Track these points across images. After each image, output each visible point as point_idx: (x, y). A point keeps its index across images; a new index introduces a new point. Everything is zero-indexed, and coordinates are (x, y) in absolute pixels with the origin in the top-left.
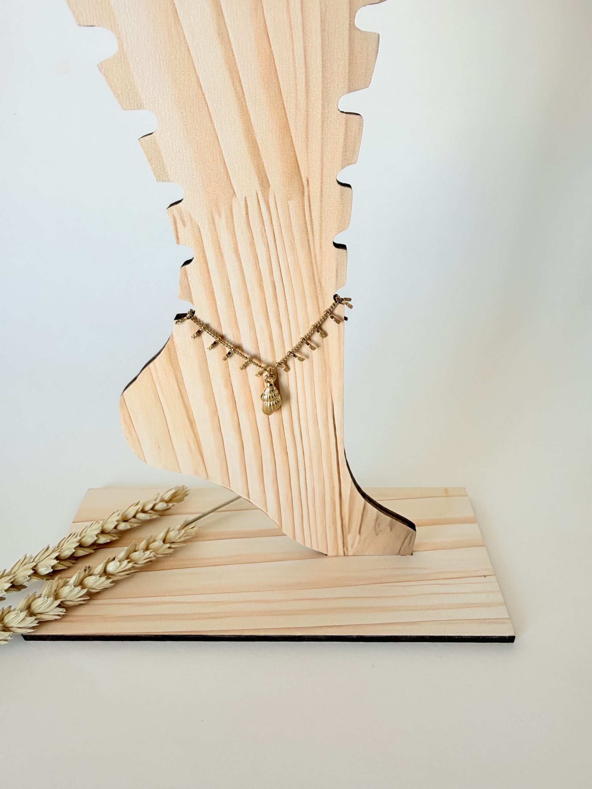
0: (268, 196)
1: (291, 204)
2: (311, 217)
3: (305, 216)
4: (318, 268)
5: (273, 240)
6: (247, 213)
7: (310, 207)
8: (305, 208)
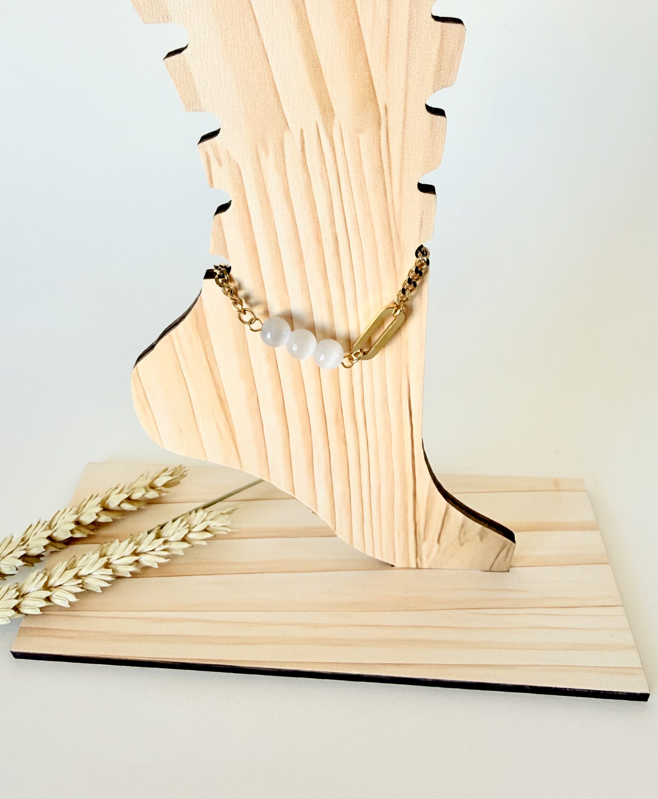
0: (331, 127)
1: (363, 138)
2: (389, 154)
3: (380, 153)
4: (396, 217)
5: (336, 183)
6: (303, 150)
7: (388, 142)
8: (382, 142)
